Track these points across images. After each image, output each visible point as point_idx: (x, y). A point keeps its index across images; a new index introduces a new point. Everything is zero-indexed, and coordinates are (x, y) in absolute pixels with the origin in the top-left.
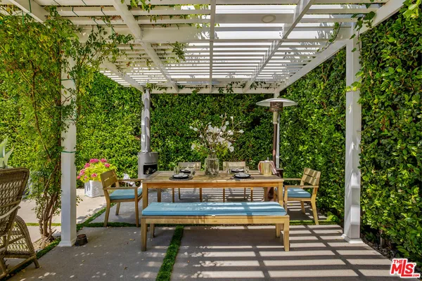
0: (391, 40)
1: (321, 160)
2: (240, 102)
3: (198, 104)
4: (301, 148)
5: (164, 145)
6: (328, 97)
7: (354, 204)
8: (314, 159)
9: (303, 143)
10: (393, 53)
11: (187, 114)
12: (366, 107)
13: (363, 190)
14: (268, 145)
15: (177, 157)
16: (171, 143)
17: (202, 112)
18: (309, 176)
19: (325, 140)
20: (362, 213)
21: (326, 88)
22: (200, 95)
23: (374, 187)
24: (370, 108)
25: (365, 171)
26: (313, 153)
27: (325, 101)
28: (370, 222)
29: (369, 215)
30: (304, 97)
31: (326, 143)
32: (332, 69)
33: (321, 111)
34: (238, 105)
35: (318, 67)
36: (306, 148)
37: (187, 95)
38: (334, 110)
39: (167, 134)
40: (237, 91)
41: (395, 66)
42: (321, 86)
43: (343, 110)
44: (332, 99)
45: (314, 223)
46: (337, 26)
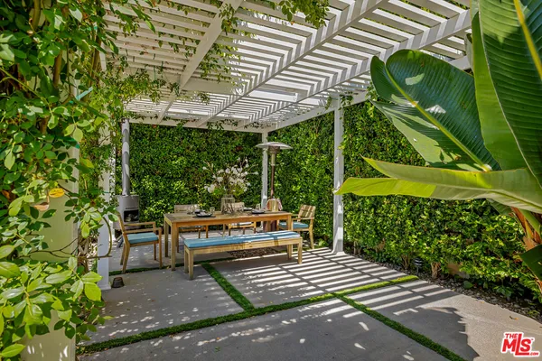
0: (361, 118)
1: (314, 197)
2: (229, 140)
3: (183, 139)
4: (294, 188)
5: (139, 187)
6: (320, 147)
7: (340, 226)
8: (307, 197)
9: (296, 184)
10: (362, 126)
11: (170, 151)
12: (347, 158)
13: (345, 216)
14: (256, 186)
15: (157, 200)
16: (148, 184)
17: (188, 148)
18: (305, 211)
19: (317, 180)
20: (345, 233)
21: (318, 139)
22: (184, 128)
23: (351, 213)
24: (349, 159)
25: (346, 204)
26: (306, 192)
27: (317, 149)
28: (349, 238)
29: (348, 233)
30: (297, 142)
31: (318, 183)
32: (322, 124)
33: (314, 157)
34: (227, 143)
35: (311, 120)
36: (299, 187)
37: (169, 128)
38: (324, 157)
39: (144, 174)
40: (227, 128)
41: (363, 135)
42: (314, 137)
43: (331, 158)
44: (324, 149)
45: (311, 248)
46: (330, 99)
